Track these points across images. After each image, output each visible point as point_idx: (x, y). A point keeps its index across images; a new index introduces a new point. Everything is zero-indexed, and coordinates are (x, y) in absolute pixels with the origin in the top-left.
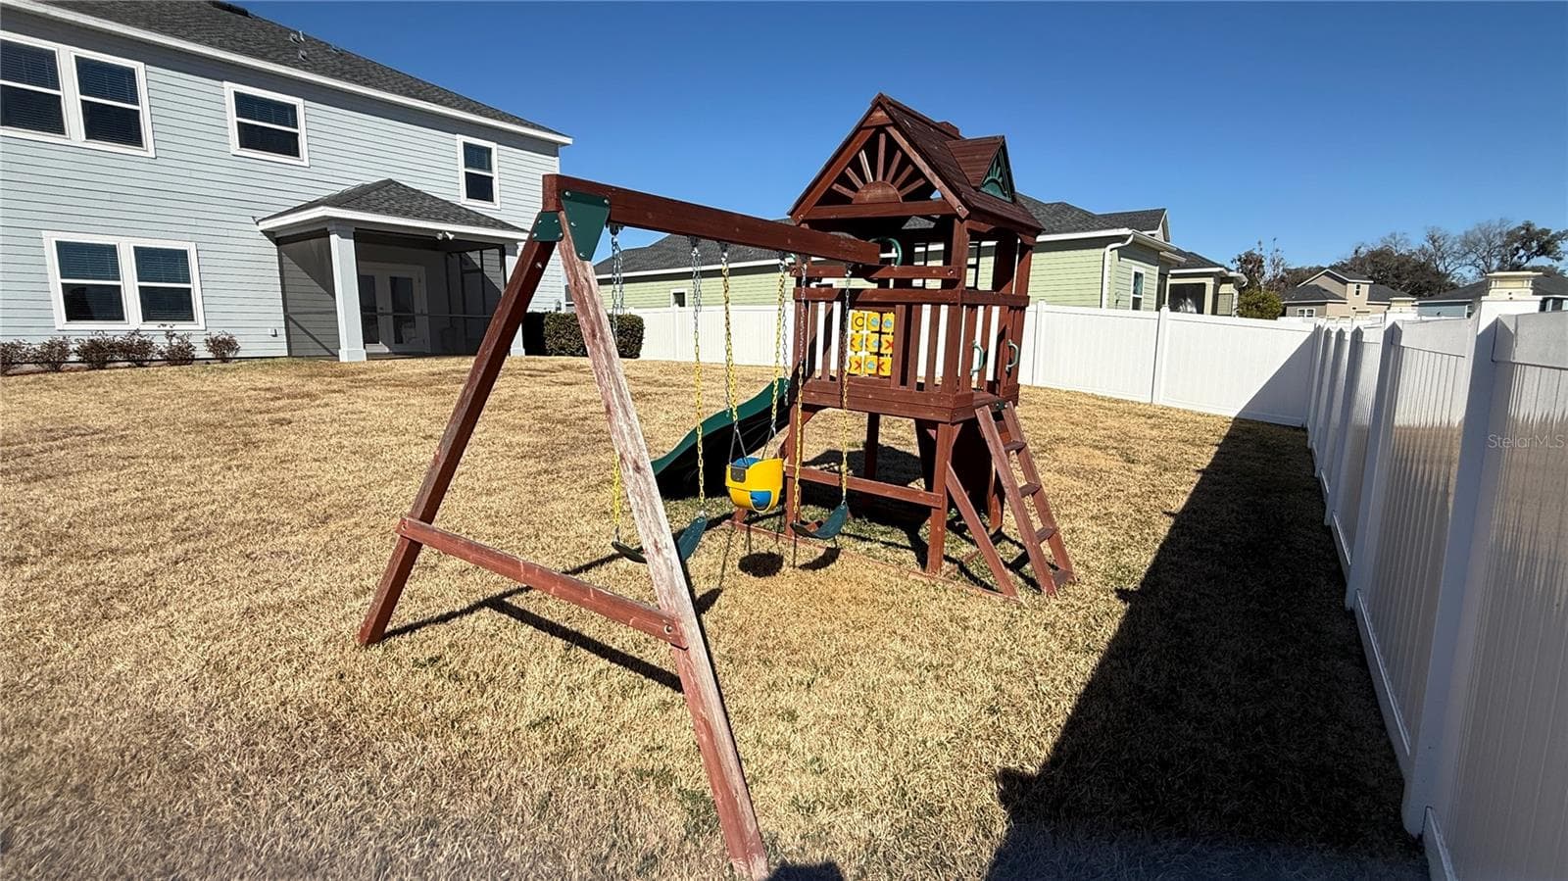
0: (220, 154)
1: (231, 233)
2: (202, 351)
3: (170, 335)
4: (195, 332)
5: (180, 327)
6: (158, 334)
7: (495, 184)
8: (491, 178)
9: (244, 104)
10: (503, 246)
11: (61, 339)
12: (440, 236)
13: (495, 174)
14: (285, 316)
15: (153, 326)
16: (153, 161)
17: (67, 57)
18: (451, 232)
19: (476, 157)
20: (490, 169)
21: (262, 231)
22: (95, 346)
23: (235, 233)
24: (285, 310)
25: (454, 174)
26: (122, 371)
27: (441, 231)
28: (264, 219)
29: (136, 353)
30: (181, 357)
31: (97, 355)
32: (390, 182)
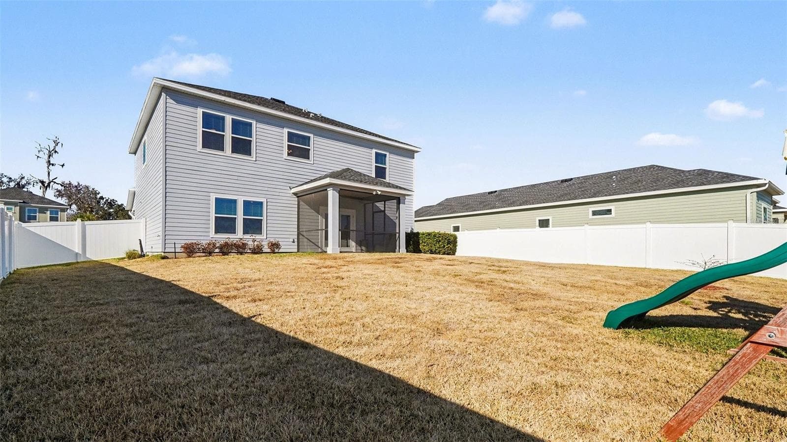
0: (279, 159)
1: (281, 194)
2: (266, 249)
3: (254, 241)
4: (263, 239)
5: (258, 237)
6: (250, 240)
7: (387, 170)
8: (385, 168)
9: (291, 136)
10: (399, 198)
11: (214, 241)
12: (374, 193)
13: (387, 166)
14: (298, 233)
15: (247, 236)
16: (255, 162)
17: (229, 119)
18: (380, 191)
19: (380, 158)
20: (385, 164)
21: (293, 193)
22: (226, 244)
23: (283, 194)
24: (298, 230)
25: (370, 166)
26: (233, 257)
27: (375, 190)
28: (294, 188)
29: (240, 249)
30: (257, 251)
31: (226, 250)
32: (348, 169)
